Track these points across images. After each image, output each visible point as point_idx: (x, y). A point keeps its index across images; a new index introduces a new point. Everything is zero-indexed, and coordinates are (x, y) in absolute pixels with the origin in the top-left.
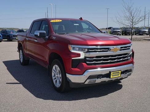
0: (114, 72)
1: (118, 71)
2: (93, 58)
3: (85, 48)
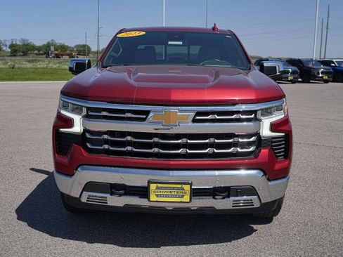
0: (159, 185)
1: (179, 186)
2: (101, 136)
3: (83, 106)
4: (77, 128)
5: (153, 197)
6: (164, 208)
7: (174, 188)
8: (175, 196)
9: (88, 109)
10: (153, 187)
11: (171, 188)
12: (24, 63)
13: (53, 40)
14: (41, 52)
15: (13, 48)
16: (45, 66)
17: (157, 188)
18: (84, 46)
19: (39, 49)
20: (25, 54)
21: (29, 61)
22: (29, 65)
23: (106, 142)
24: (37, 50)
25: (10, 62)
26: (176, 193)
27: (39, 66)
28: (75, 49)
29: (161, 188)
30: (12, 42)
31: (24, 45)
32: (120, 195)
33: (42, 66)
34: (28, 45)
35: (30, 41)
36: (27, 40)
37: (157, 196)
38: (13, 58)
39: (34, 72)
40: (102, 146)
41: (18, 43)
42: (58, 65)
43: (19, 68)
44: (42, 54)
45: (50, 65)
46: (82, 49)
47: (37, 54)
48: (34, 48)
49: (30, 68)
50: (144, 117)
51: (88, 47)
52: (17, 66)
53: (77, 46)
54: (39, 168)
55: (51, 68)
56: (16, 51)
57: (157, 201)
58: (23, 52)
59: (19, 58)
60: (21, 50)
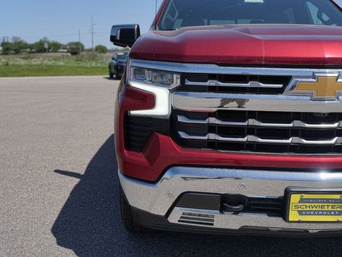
0: (306, 196)
1: (337, 197)
2: (204, 119)
3: (173, 73)
4: (162, 109)
5: (293, 215)
6: (307, 231)
7: (328, 201)
8: (329, 213)
9: (184, 76)
10: (295, 199)
11: (323, 201)
12: (18, 61)
13: (45, 38)
14: (34, 50)
15: (5, 46)
16: (40, 62)
17: (302, 201)
18: (77, 44)
19: (31, 47)
20: (17, 52)
21: (24, 58)
22: (23, 62)
23: (212, 129)
24: (29, 47)
25: (4, 59)
26: (330, 209)
27: (34, 63)
28: (68, 47)
29: (308, 201)
30: (4, 40)
31: (16, 43)
32: (236, 213)
33: (36, 63)
34: (20, 43)
35: (21, 39)
36: (19, 38)
37: (300, 213)
38: (6, 56)
39: (28, 69)
40: (205, 135)
41: (10, 41)
42: (53, 61)
43: (13, 65)
44: (34, 52)
45: (45, 62)
46: (75, 47)
47: (30, 53)
48: (26, 46)
49: (25, 65)
50: (281, 86)
51: (82, 45)
52: (10, 63)
53: (70, 44)
54: (65, 170)
55: (46, 65)
56: (8, 49)
57: (299, 222)
58: (15, 50)
59: (12, 56)
60: (14, 48)
